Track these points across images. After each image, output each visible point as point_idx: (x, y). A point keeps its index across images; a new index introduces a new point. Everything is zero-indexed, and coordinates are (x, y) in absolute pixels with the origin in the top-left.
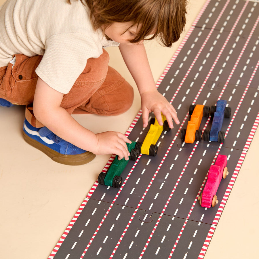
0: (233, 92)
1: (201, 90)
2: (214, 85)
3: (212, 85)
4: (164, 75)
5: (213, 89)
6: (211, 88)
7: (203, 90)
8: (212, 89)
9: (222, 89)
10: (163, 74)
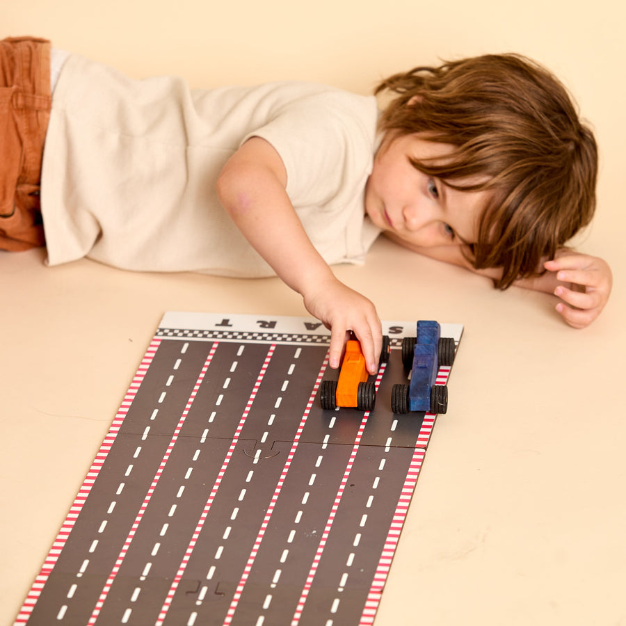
0: (266, 605)
1: (165, 608)
2: (204, 590)
3: (198, 591)
4: (45, 578)
5: (202, 601)
6: (197, 600)
7: (172, 606)
8: (199, 603)
9: (232, 599)
10: (41, 574)
